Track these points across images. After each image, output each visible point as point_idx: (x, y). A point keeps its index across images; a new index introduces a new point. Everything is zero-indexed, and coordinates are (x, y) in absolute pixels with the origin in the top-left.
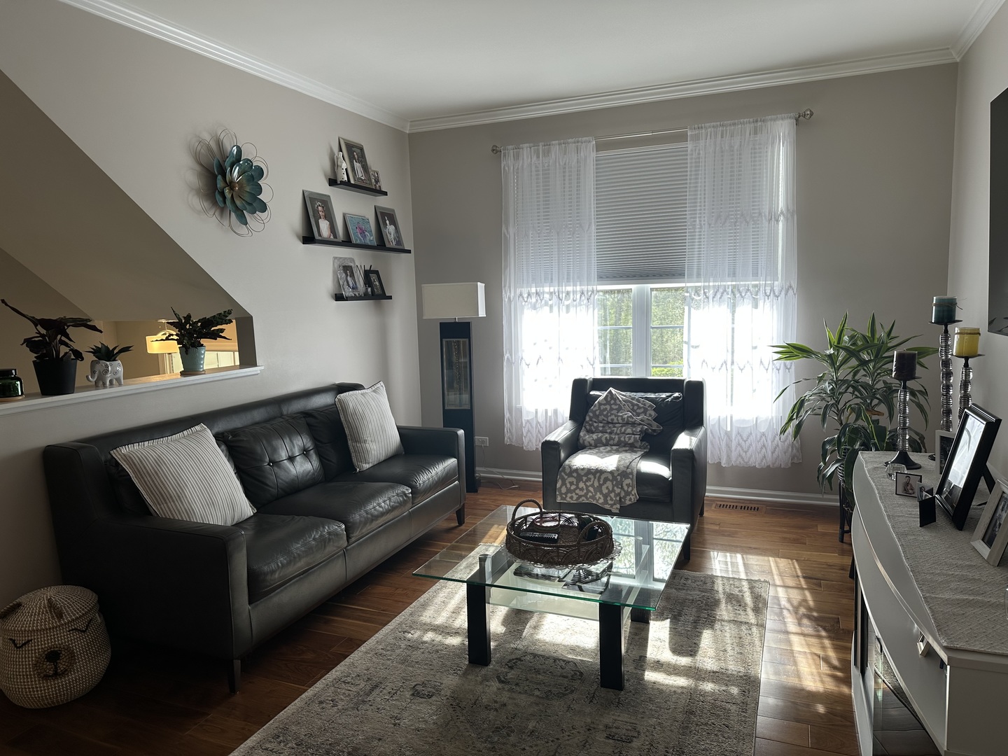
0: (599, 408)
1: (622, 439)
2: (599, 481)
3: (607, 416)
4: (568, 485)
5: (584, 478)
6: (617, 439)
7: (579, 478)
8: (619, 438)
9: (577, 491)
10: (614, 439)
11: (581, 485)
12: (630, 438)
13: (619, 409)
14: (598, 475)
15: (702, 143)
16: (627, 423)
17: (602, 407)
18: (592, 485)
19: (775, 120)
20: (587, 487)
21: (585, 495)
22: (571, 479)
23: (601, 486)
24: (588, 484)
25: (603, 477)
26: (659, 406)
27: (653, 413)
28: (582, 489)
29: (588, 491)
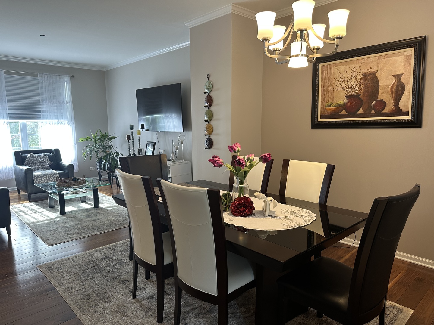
0: (30, 159)
1: (43, 167)
2: (48, 177)
3: (33, 161)
4: (39, 180)
5: (43, 177)
6: (41, 167)
7: (41, 178)
8: (42, 167)
9: (42, 182)
10: (40, 167)
11: (43, 179)
12: (46, 166)
13: (37, 159)
14: (47, 176)
15: (43, 78)
16: (42, 162)
17: (31, 159)
18: (46, 179)
19: (65, 76)
20: (44, 180)
21: (44, 183)
22: (39, 178)
23: (49, 178)
24: (45, 179)
25: (49, 176)
26: (49, 157)
27: (48, 159)
28: (43, 181)
29: (45, 181)
